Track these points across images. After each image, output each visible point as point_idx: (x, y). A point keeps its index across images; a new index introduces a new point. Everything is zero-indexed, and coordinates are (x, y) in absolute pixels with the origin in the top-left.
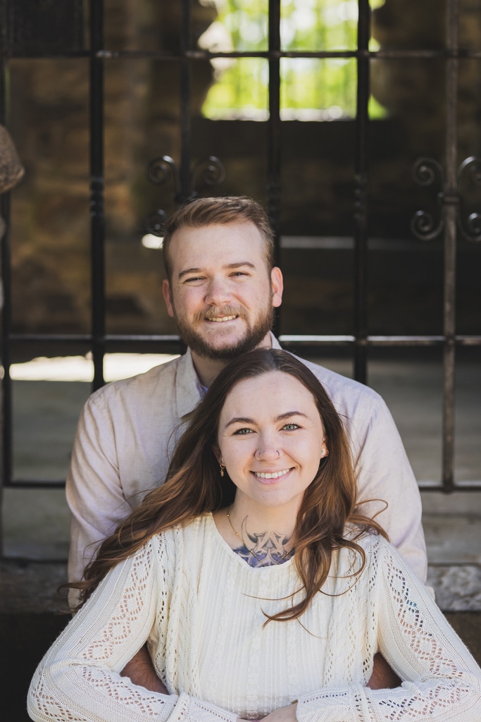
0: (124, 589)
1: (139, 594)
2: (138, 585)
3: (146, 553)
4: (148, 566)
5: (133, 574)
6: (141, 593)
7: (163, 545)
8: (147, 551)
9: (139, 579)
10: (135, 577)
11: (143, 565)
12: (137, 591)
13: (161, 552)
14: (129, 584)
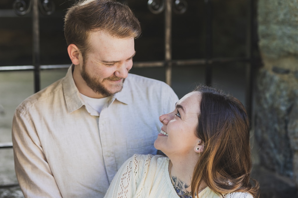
0: (118, 193)
1: (125, 195)
2: (124, 190)
3: (128, 172)
4: (128, 179)
5: (121, 184)
6: (126, 195)
7: (137, 169)
8: (129, 171)
9: (124, 187)
10: (122, 186)
11: (126, 178)
12: (124, 194)
13: (135, 173)
14: (120, 191)
